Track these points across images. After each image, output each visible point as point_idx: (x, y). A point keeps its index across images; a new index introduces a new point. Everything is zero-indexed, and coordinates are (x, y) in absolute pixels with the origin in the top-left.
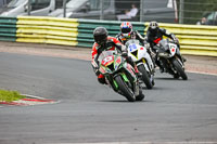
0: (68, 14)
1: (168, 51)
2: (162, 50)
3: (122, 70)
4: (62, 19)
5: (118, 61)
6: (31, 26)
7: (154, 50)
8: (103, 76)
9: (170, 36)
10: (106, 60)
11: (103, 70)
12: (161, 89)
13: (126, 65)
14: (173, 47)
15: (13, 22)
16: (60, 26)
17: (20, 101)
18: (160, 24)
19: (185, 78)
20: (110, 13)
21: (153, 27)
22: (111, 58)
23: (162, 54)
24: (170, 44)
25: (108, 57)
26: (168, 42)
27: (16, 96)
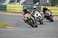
0: (20, 4)
1: (48, 14)
2: (47, 14)
3: (31, 19)
4: (19, 5)
5: (30, 16)
6: (10, 7)
7: (45, 14)
8: (26, 20)
9: (49, 10)
10: (26, 16)
11: (26, 19)
12: (45, 24)
13: (32, 17)
14: (50, 13)
15: (6, 6)
16: (18, 7)
17: (8, 27)
18: (46, 7)
19: (53, 21)
20: (31, 4)
21: (44, 8)
22: (27, 16)
23: (47, 15)
24: (49, 12)
25: (27, 15)
26: (48, 12)
27: (6, 25)
